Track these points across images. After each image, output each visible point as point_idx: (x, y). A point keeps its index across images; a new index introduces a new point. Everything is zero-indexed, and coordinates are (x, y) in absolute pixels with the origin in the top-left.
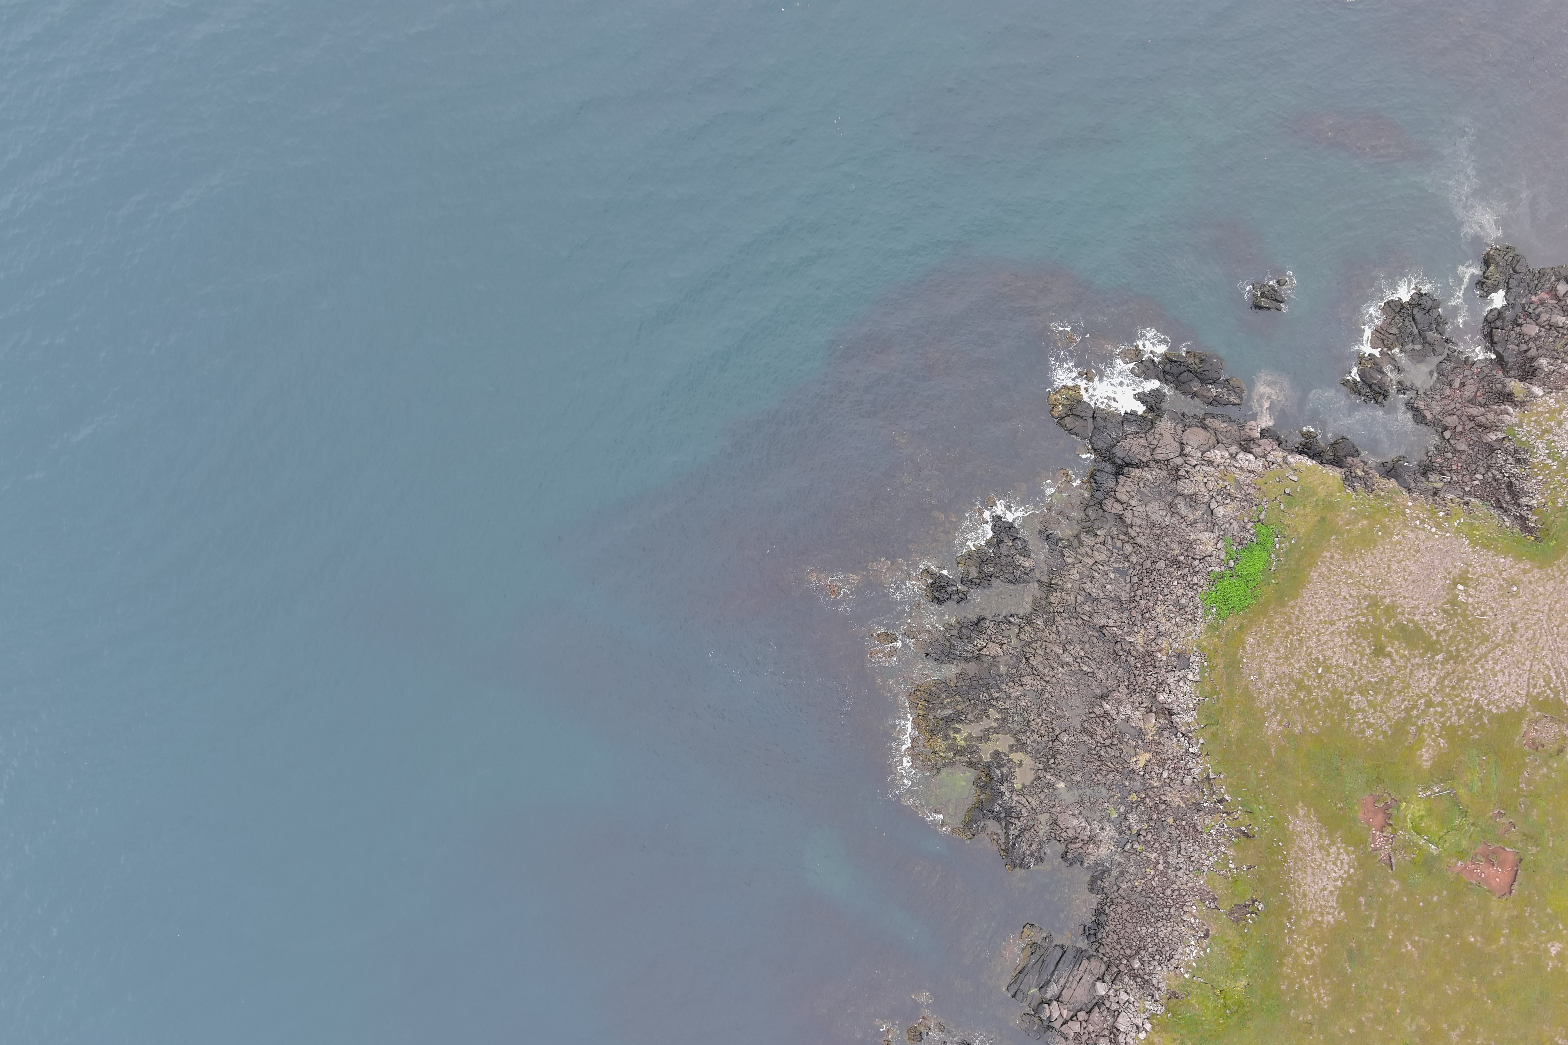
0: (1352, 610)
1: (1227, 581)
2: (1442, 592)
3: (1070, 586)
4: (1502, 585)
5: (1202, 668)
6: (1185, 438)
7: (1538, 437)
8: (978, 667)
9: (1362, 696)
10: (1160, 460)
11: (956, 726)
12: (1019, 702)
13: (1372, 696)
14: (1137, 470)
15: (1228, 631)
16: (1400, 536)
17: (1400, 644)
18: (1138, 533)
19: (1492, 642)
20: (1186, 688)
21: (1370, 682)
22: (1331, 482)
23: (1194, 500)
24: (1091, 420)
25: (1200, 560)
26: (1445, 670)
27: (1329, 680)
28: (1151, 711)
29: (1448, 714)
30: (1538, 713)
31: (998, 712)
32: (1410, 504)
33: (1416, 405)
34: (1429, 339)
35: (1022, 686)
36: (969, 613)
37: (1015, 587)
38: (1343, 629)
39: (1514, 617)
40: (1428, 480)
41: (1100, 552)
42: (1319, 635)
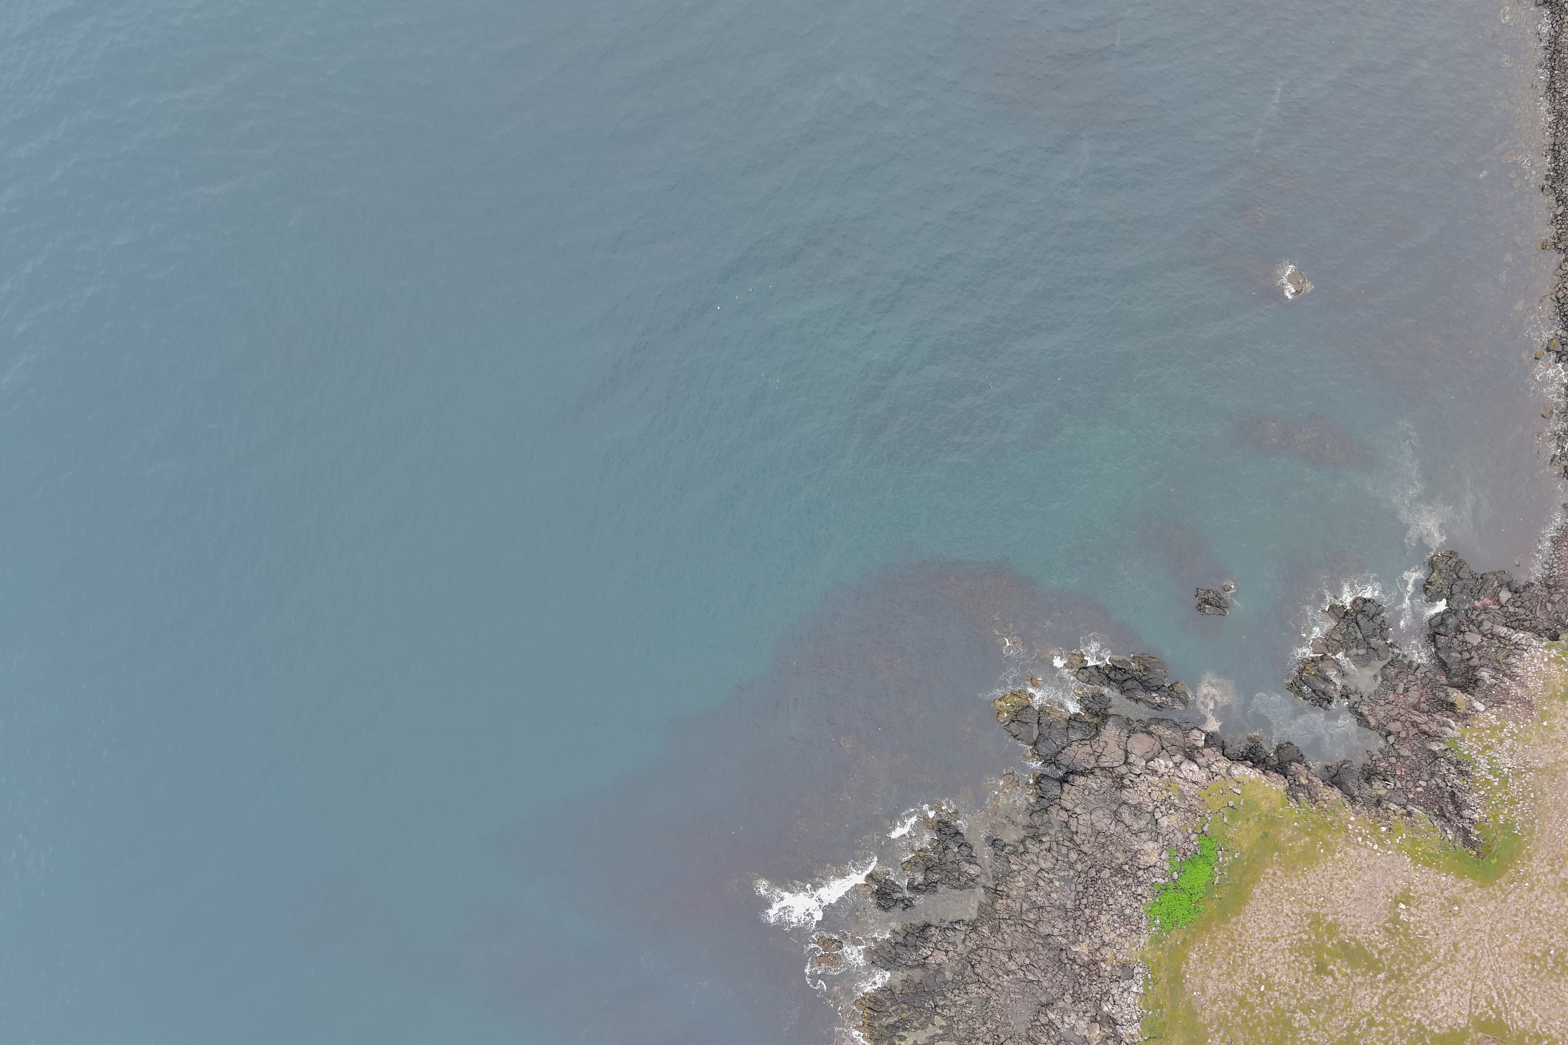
0: (1295, 928)
1: (1170, 895)
2: (1384, 911)
3: (1015, 893)
4: (1444, 904)
5: (1146, 980)
6: (1129, 745)
7: (1479, 752)
8: (924, 974)
9: (1304, 1014)
10: (1104, 767)
11: (901, 1033)
12: (964, 1010)
13: (1314, 1014)
14: (1082, 779)
15: (1171, 946)
16: (1342, 854)
17: (1342, 962)
18: (1083, 841)
19: (1433, 961)
20: (1130, 1000)
21: (1312, 1000)
22: (1274, 797)
23: (1138, 809)
24: (1037, 726)
25: (1144, 869)
26: (1387, 989)
27: (1271, 998)
28: (1096, 1019)
29: (1390, 1034)
30: (1480, 1034)
31: (944, 1020)
32: (1352, 819)
33: (1360, 711)
34: (1372, 645)
35: (967, 993)
36: (914, 919)
37: (961, 892)
38: (1286, 947)
39: (1456, 936)
40: (1371, 787)
41: (1045, 860)
42: (1261, 952)
